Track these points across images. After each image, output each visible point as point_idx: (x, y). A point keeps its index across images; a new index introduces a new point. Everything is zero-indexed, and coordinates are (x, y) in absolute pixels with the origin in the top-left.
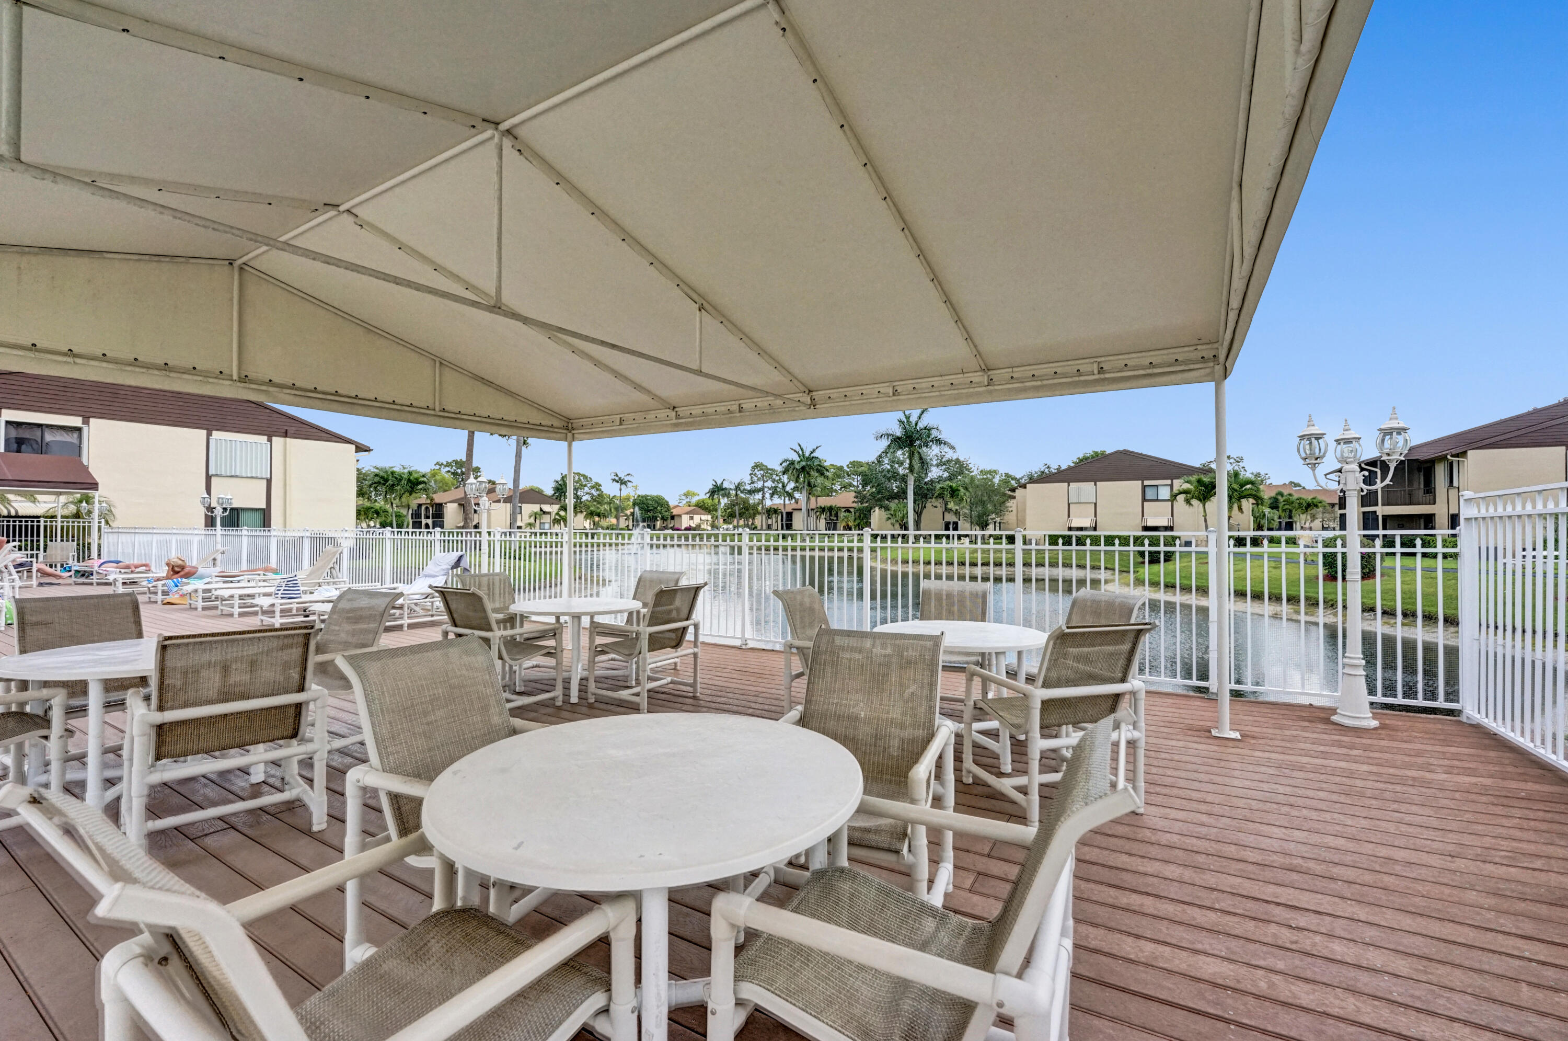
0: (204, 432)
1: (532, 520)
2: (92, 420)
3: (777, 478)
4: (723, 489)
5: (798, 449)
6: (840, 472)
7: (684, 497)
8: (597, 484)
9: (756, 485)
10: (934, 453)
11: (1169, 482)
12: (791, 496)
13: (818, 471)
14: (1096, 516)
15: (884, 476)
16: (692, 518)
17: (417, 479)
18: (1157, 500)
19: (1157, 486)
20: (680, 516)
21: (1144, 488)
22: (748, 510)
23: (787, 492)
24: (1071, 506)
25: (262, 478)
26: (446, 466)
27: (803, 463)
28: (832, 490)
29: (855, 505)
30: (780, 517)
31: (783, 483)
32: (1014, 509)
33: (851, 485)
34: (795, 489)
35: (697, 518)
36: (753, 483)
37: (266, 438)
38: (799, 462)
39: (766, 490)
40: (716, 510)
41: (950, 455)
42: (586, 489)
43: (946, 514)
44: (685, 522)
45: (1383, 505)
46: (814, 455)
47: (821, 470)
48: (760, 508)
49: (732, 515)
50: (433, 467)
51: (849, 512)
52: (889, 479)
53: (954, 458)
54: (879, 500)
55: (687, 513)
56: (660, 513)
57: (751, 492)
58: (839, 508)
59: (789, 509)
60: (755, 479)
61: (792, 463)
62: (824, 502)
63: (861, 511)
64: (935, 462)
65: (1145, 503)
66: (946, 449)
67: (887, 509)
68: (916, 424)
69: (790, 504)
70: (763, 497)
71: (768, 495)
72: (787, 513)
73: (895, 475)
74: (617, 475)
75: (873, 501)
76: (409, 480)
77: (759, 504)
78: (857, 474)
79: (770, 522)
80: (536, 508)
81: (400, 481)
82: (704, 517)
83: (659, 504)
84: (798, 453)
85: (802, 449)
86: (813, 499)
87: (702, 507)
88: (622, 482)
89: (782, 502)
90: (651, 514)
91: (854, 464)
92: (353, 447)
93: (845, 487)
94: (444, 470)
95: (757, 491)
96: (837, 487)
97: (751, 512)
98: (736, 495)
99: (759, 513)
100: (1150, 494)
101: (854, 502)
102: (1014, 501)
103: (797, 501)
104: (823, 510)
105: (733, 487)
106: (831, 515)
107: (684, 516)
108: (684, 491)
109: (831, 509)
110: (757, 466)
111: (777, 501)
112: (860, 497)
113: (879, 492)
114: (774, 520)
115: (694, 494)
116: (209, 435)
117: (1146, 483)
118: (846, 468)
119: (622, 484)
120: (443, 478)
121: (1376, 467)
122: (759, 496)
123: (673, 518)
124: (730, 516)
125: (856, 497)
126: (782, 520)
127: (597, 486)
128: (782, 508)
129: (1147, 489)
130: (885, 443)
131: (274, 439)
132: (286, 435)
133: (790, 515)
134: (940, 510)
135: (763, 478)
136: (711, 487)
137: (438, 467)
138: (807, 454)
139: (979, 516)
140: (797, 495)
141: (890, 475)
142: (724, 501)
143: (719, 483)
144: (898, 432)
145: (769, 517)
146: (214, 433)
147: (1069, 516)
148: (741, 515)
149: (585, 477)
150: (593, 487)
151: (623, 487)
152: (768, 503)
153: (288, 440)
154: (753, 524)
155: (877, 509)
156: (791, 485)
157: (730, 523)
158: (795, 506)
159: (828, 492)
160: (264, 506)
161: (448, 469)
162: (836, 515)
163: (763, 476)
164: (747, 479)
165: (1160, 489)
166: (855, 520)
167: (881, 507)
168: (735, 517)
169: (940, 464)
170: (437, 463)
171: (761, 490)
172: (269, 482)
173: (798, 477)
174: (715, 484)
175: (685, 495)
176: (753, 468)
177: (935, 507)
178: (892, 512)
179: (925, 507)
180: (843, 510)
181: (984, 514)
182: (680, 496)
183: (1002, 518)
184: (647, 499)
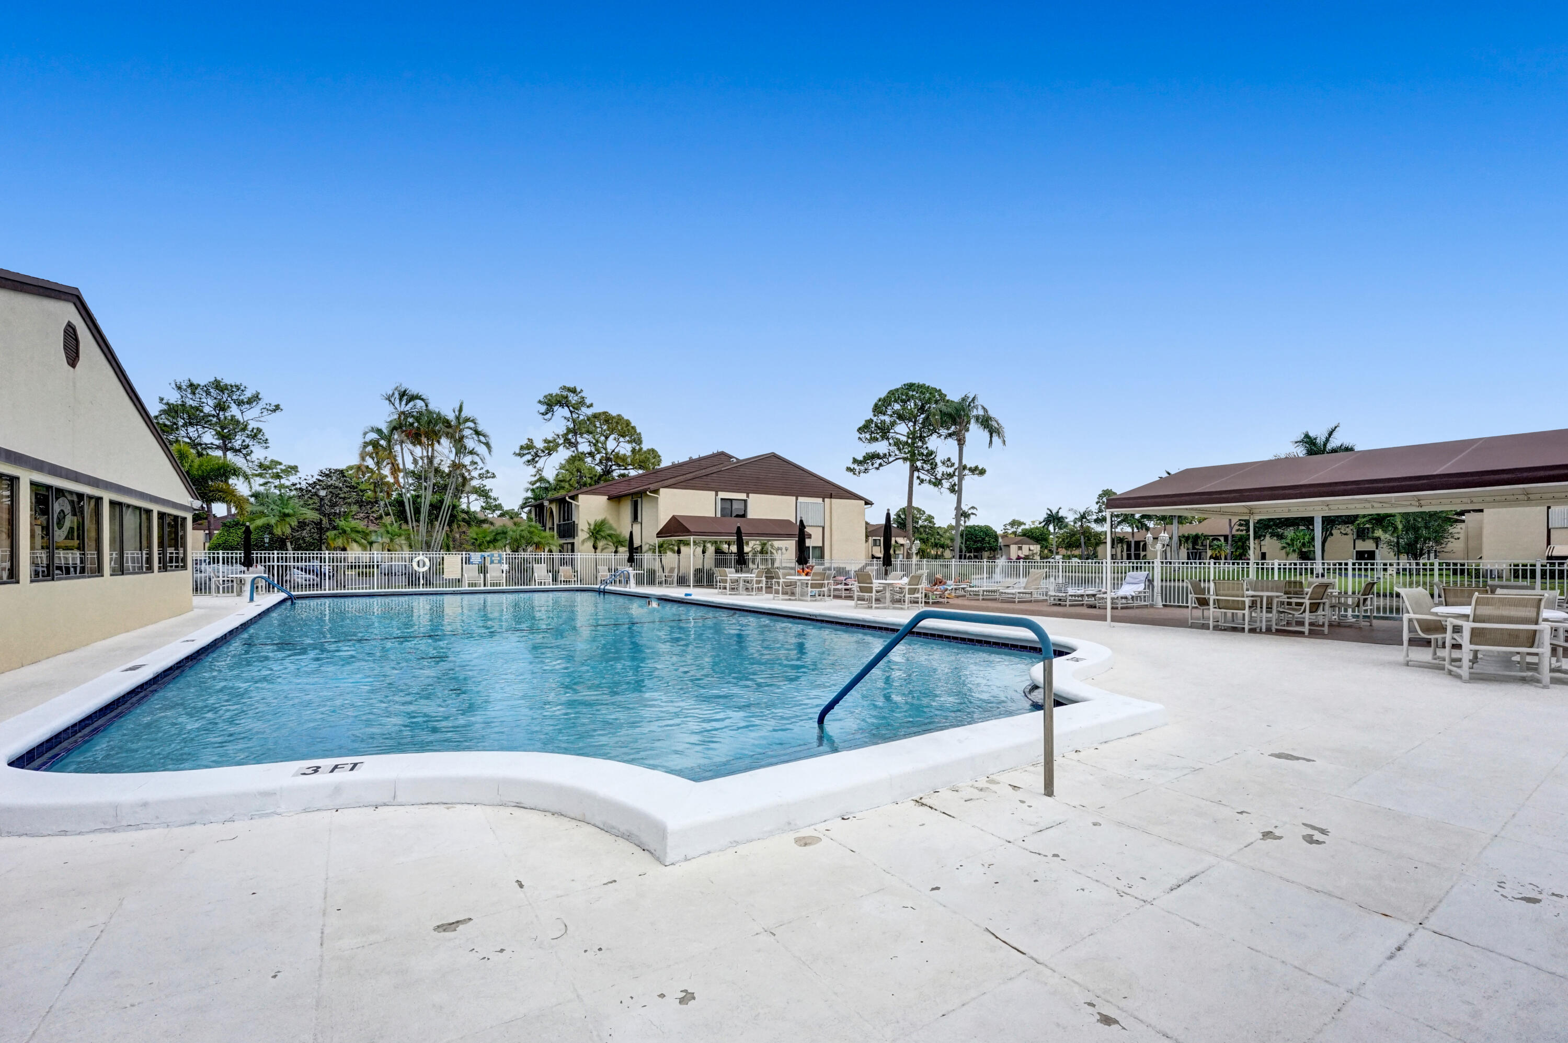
0: (794, 498)
2: (751, 495)
4: (1060, 519)
7: (1008, 527)
8: (929, 516)
16: (1020, 548)
20: (1008, 546)
24: (1552, 531)
25: (820, 527)
30: (1125, 547)
32: (1462, 536)
35: (1027, 548)
36: (1100, 511)
37: (821, 499)
40: (1050, 540)
43: (1359, 543)
44: (1014, 552)
55: (1016, 544)
56: (989, 543)
57: (1097, 521)
60: (1103, 506)
67: (1281, 537)
72: (1136, 542)
77: (1104, 533)
82: (1036, 547)
83: (987, 535)
87: (1033, 537)
90: (978, 545)
92: (863, 502)
97: (1095, 541)
98: (1078, 525)
102: (1462, 525)
104: (1187, 538)
105: (1073, 516)
107: (1012, 546)
108: (1010, 520)
109: (1196, 537)
110: (1108, 494)
115: (1020, 524)
116: (797, 499)
123: (1001, 547)
126: (1127, 550)
131: (826, 500)
132: (831, 497)
134: (1349, 539)
136: (1044, 516)
143: (1054, 512)
145: (1114, 546)
146: (799, 498)
147: (1549, 543)
148: (1079, 545)
150: (926, 520)
153: (834, 500)
160: (821, 545)
164: (1094, 508)
172: (823, 528)
174: (1049, 513)
175: (1010, 524)
176: (1100, 496)
177: (1346, 534)
178: (1289, 541)
179: (1331, 534)
180: (1211, 538)
181: (1416, 542)
182: (1005, 526)
183: (1443, 546)
184: (975, 530)
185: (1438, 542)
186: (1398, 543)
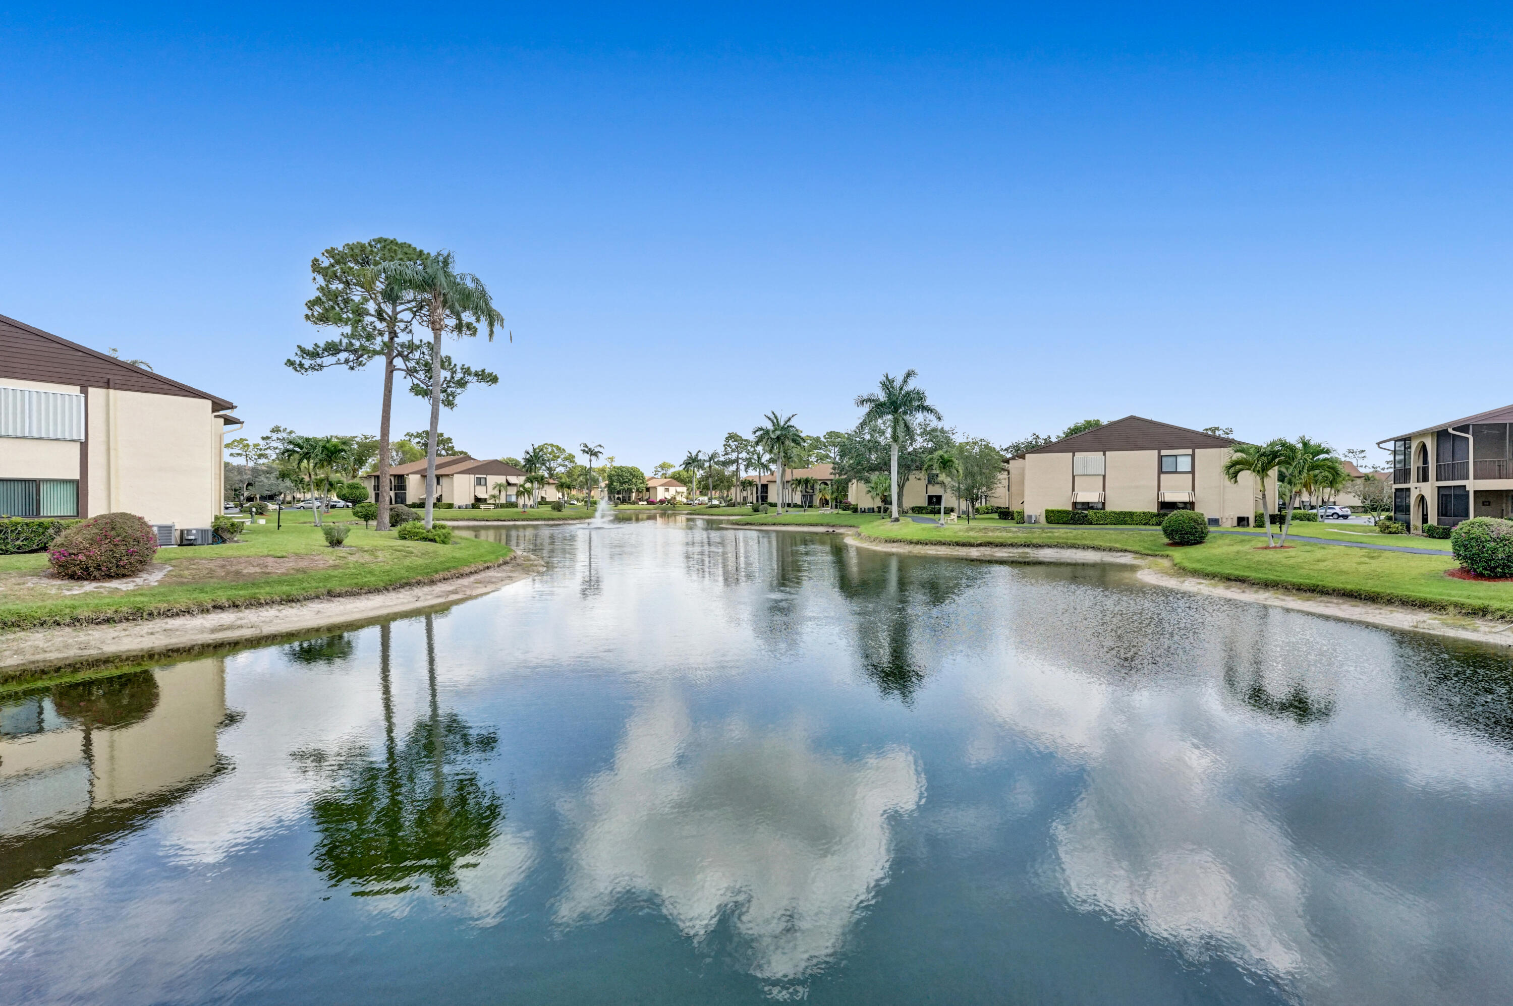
1: (496, 492)
3: (752, 449)
4: (698, 461)
5: (772, 417)
6: (817, 443)
7: (659, 469)
8: (570, 455)
9: (730, 456)
10: (918, 421)
11: (1190, 451)
12: (765, 467)
13: (794, 441)
14: (1104, 490)
15: (865, 446)
16: (667, 490)
17: (335, 446)
18: (1176, 472)
19: (1176, 456)
20: (655, 488)
21: (1160, 458)
22: (722, 482)
23: (763, 464)
24: (1076, 478)
25: (73, 441)
26: (416, 437)
27: (778, 433)
28: (808, 462)
29: (832, 477)
30: (755, 490)
31: (758, 454)
33: (827, 456)
34: (772, 461)
35: (672, 490)
36: (727, 454)
37: (77, 387)
38: (773, 431)
39: (740, 461)
40: (691, 482)
41: (934, 423)
42: (560, 460)
43: (930, 487)
44: (661, 494)
45: (1475, 478)
46: (789, 424)
47: (797, 440)
48: (734, 480)
49: (706, 487)
50: (403, 438)
51: (826, 484)
52: (870, 450)
53: (939, 427)
54: (858, 472)
55: (662, 484)
56: (635, 484)
57: (725, 464)
58: (816, 481)
59: (764, 482)
60: (729, 450)
61: (767, 432)
62: (800, 474)
63: (839, 482)
64: (918, 432)
65: (1162, 476)
66: (931, 417)
67: (867, 481)
68: (901, 389)
69: (766, 476)
70: (738, 468)
71: (742, 467)
72: (762, 485)
73: (874, 446)
74: (586, 446)
75: (852, 473)
76: (324, 448)
77: (733, 476)
78: (834, 445)
79: (745, 494)
80: (501, 479)
81: (314, 448)
82: (680, 489)
83: (634, 476)
84: (773, 422)
85: (776, 417)
86: (788, 471)
87: (678, 479)
88: (593, 453)
89: (757, 474)
90: (626, 486)
91: (831, 435)
92: (208, 404)
93: (821, 458)
94: (414, 441)
95: (732, 462)
96: (813, 459)
97: (726, 484)
98: (710, 467)
99: (734, 486)
100: (1167, 465)
101: (831, 474)
102: (1010, 472)
103: (772, 473)
104: (799, 482)
105: (707, 458)
106: (807, 487)
107: (658, 488)
108: (660, 463)
109: (807, 481)
110: (732, 437)
111: (753, 473)
112: (838, 468)
113: (859, 463)
114: (749, 492)
115: (670, 466)
117: (1163, 452)
118: (823, 439)
119: (592, 455)
120: (411, 449)
121: (1468, 433)
122: (733, 468)
123: (648, 489)
124: (704, 489)
125: (834, 469)
126: (757, 493)
127: (571, 458)
128: (757, 480)
129: (1164, 459)
130: (866, 408)
131: (91, 390)
132: (107, 385)
133: (765, 487)
134: (923, 482)
135: (737, 449)
136: (686, 458)
137: (408, 438)
138: (782, 424)
139: (967, 490)
140: (773, 467)
141: (871, 444)
142: (700, 473)
143: (694, 455)
144: (882, 397)
145: (744, 489)
147: (1073, 490)
148: (715, 488)
149: (558, 448)
150: (566, 459)
151: (593, 458)
152: (743, 475)
153: (111, 391)
154: (727, 496)
155: (854, 481)
156: (766, 457)
157: (706, 495)
158: (770, 478)
159: (805, 464)
160: (77, 476)
161: (418, 440)
162: (813, 488)
163: (737, 447)
164: (721, 450)
165: (1179, 459)
166: (833, 493)
167: (859, 480)
168: (708, 489)
169: (924, 433)
170: (408, 434)
171: (736, 461)
172: (84, 446)
173: (772, 447)
174: (689, 455)
175: (660, 466)
176: (727, 438)
177: (919, 479)
178: (872, 485)
179: (908, 479)
180: (820, 482)
181: (973, 487)
182: (656, 467)
183: (993, 491)
184: (622, 471)
185: (989, 488)
186: (959, 488)
